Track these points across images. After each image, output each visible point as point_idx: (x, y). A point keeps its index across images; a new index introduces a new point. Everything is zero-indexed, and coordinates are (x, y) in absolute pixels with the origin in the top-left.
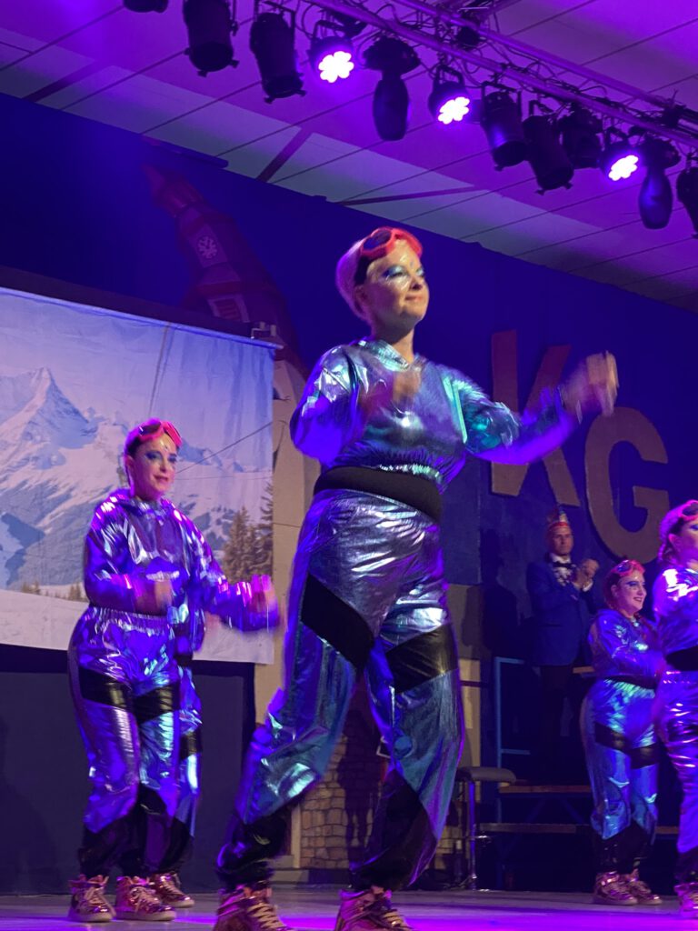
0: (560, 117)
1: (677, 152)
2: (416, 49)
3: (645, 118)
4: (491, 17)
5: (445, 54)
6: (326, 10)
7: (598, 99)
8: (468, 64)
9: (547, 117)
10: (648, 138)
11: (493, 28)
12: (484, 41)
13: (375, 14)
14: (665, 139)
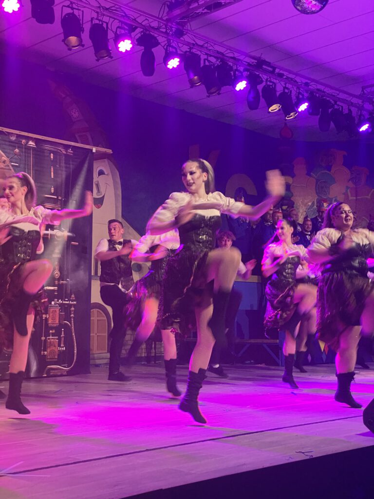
0: (216, 65)
1: (262, 79)
2: (158, 38)
3: (249, 64)
4: (188, 24)
5: (170, 40)
6: (120, 21)
7: (231, 58)
8: (179, 44)
9: (211, 65)
10: (250, 73)
11: (189, 29)
12: (185, 34)
13: (141, 24)
14: (257, 73)
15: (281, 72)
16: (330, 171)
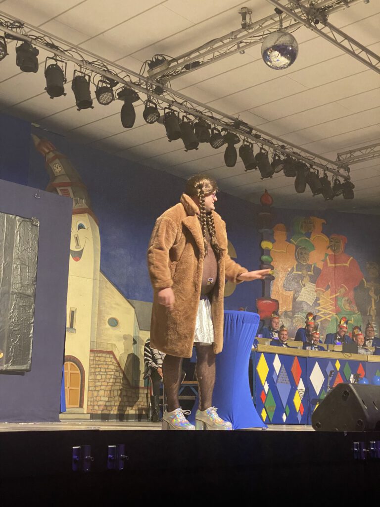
0: (195, 122)
1: (239, 138)
2: (138, 93)
3: (227, 124)
4: (168, 83)
5: (150, 96)
6: (102, 76)
7: (209, 117)
8: (159, 100)
9: (189, 122)
10: (228, 133)
11: (169, 87)
12: (165, 92)
13: (122, 79)
14: (235, 133)
15: (258, 133)
16: (309, 238)
